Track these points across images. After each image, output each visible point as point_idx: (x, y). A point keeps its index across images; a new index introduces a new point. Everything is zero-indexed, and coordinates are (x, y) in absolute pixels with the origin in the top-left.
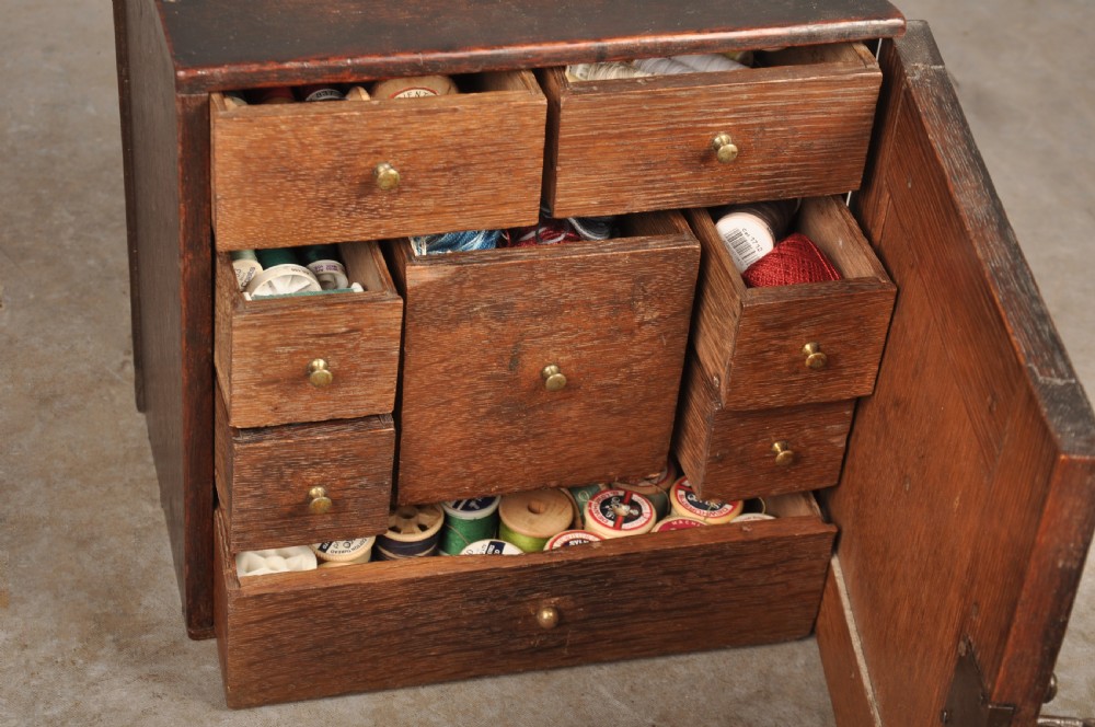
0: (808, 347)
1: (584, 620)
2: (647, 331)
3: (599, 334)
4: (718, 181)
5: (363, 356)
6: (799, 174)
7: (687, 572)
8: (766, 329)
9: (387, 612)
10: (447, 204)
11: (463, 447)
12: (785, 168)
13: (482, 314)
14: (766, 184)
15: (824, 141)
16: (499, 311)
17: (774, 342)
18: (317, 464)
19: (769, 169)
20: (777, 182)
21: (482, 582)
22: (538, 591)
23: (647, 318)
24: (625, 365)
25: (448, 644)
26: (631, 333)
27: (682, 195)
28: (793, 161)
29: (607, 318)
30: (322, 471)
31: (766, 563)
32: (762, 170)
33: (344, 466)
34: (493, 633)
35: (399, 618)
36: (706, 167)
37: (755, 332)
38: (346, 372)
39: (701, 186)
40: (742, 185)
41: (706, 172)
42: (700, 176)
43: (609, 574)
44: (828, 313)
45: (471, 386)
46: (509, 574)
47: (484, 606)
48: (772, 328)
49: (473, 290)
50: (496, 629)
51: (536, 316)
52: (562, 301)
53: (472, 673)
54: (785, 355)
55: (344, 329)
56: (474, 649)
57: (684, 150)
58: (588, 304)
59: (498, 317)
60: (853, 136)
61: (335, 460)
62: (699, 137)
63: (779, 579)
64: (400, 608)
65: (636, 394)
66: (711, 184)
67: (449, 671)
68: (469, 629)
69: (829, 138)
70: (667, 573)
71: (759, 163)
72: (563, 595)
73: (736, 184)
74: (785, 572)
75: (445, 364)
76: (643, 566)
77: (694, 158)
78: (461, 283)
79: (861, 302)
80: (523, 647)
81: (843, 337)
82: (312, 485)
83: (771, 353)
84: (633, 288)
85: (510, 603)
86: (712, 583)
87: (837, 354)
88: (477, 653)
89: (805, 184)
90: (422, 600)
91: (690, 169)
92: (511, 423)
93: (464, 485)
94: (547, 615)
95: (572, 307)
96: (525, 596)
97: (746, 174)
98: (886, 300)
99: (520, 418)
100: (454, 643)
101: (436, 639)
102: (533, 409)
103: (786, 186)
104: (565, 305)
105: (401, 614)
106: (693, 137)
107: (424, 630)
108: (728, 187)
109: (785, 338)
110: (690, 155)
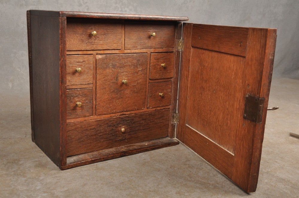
0: (162, 65)
1: (129, 132)
2: (140, 73)
3: (132, 73)
5: (86, 68)
6: (164, 43)
7: (146, 119)
8: (155, 60)
9: (93, 129)
10: (104, 42)
11: (109, 100)
12: (162, 41)
13: (111, 67)
14: (159, 45)
16: (114, 66)
18: (78, 96)
20: (161, 44)
21: (110, 121)
22: (120, 124)
23: (140, 70)
24: (137, 81)
25: (105, 138)
26: (137, 73)
27: (146, 46)
29: (133, 69)
30: (79, 98)
31: (159, 117)
32: (159, 41)
33: (83, 97)
34: (113, 135)
35: (95, 131)
36: (150, 40)
38: (83, 72)
39: (149, 44)
40: (156, 45)
42: (149, 42)
43: (133, 120)
44: (165, 57)
45: (109, 84)
46: (115, 119)
47: (111, 128)
49: (109, 61)
50: (113, 134)
51: (121, 68)
52: (125, 64)
53: (110, 147)
54: (159, 66)
55: (82, 61)
56: (110, 140)
58: (130, 65)
59: (114, 68)
61: (81, 95)
63: (161, 121)
64: (95, 128)
65: (139, 88)
66: (151, 44)
67: (105, 146)
68: (108, 134)
69: (169, 35)
70: (143, 120)
72: (125, 125)
74: (163, 119)
75: (104, 79)
76: (139, 118)
78: (107, 59)
79: (169, 55)
80: (119, 139)
82: (77, 102)
83: (156, 66)
84: (137, 62)
85: (116, 127)
86: (151, 122)
88: (110, 141)
89: (165, 45)
90: (99, 126)
91: (147, 40)
92: (117, 94)
93: (109, 110)
94: (123, 129)
95: (127, 66)
96: (118, 125)
97: (156, 42)
98: (173, 55)
99: (119, 93)
100: (106, 138)
101: (102, 137)
102: (121, 91)
103: (163, 45)
104: (125, 65)
105: (95, 130)
106: (147, 33)
107: (99, 135)
108: (154, 45)
109: (158, 62)
110: (147, 37)
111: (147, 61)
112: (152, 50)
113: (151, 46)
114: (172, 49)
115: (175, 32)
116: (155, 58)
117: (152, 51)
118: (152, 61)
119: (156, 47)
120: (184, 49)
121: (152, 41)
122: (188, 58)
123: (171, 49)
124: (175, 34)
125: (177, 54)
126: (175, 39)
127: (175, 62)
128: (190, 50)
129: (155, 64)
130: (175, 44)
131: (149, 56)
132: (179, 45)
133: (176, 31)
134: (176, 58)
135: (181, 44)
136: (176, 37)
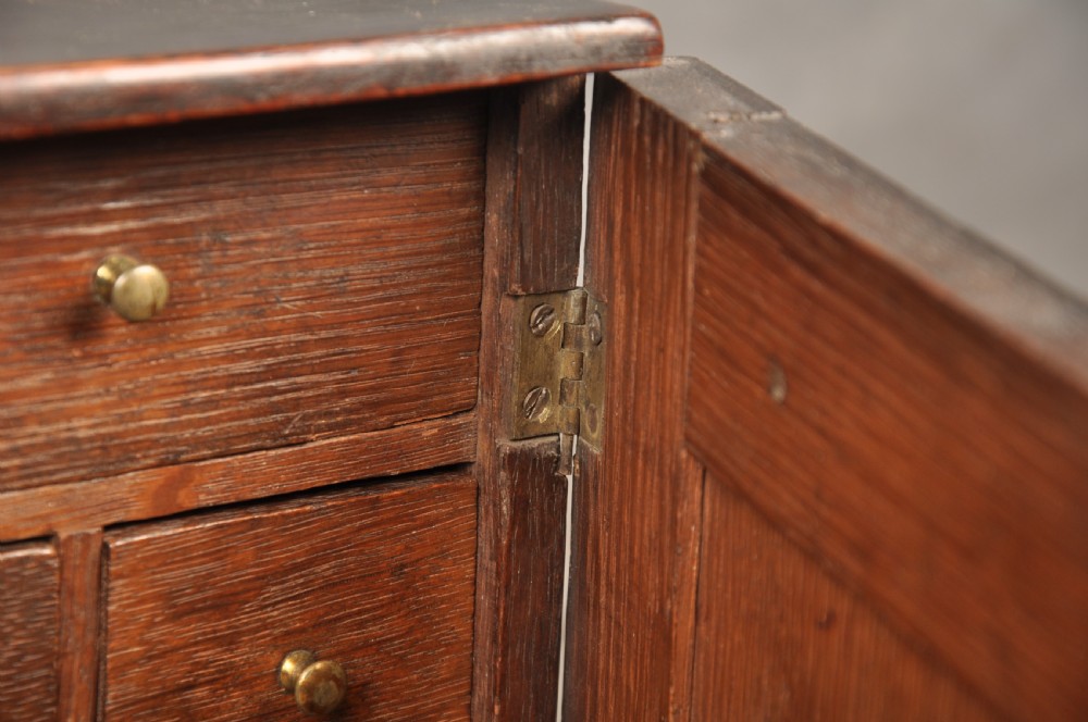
0: (288, 666)
4: (125, 398)
6: (326, 368)
8: (177, 616)
12: (289, 349)
14: (246, 398)
15: (378, 268)
17: (204, 655)
19: (249, 354)
20: (275, 391)
27: (33, 448)
28: (304, 326)
32: (232, 357)
36: (86, 357)
37: (151, 625)
39: (80, 413)
40: (187, 406)
41: (89, 371)
42: (75, 384)
44: (325, 560)
48: (191, 609)
54: (237, 696)
57: (21, 306)
60: (444, 250)
62: (57, 266)
66: (106, 406)
69: (384, 258)
71: (219, 339)
73: (167, 402)
77: (52, 330)
79: (397, 520)
81: (373, 629)
83: (200, 692)
87: (365, 685)
89: (343, 394)
91: (45, 364)
97: (191, 373)
98: (457, 512)
103: (296, 404)
106: (44, 266)
108: (154, 417)
109: (230, 641)
110: (38, 322)
111: (53, 657)
112: (131, 490)
113: (105, 444)
114: (441, 438)
115: (481, 197)
116: (167, 597)
117: (124, 505)
118: (121, 648)
119: (198, 443)
120: (608, 445)
121: (122, 362)
122: (652, 604)
123: (428, 430)
124: (481, 217)
125: (520, 505)
126: (487, 299)
127: (484, 599)
128: (675, 501)
129: (174, 672)
130: (492, 365)
131: (84, 579)
132: (548, 376)
133: (501, 189)
134: (495, 557)
135: (565, 365)
136: (492, 270)
